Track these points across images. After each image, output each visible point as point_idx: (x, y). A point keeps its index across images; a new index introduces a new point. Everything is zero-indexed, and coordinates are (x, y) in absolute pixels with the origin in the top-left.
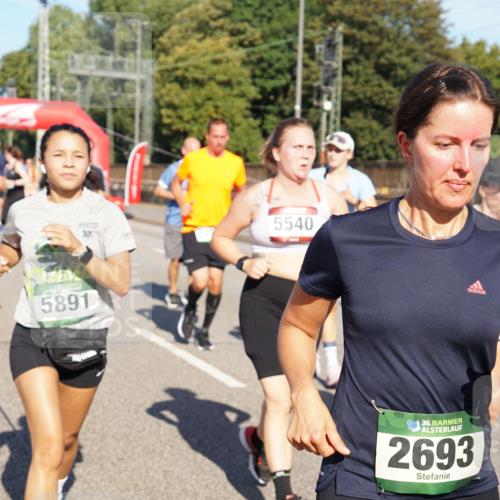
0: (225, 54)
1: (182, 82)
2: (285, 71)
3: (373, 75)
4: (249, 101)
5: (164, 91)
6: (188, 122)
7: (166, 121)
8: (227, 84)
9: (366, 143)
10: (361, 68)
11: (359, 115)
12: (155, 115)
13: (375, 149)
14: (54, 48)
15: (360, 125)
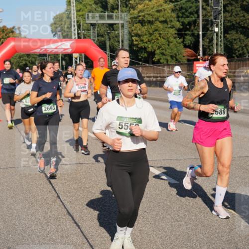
0: (163, 7)
1: (142, 22)
2: (194, 13)
3: (240, 11)
4: (176, 30)
5: (133, 28)
6: (146, 43)
7: (135, 43)
8: (165, 22)
9: (238, 47)
10: (233, 8)
11: (234, 32)
12: (129, 40)
13: (243, 49)
14: (78, 11)
15: (234, 37)
